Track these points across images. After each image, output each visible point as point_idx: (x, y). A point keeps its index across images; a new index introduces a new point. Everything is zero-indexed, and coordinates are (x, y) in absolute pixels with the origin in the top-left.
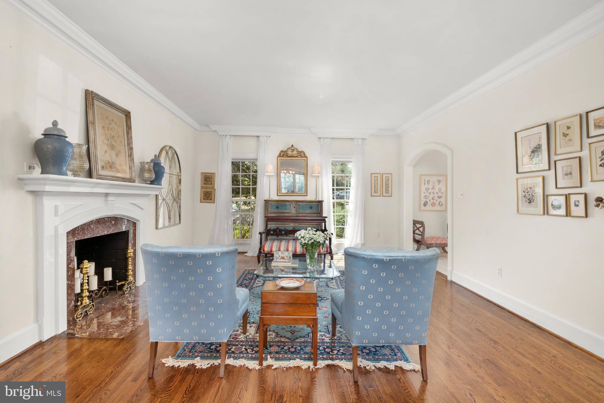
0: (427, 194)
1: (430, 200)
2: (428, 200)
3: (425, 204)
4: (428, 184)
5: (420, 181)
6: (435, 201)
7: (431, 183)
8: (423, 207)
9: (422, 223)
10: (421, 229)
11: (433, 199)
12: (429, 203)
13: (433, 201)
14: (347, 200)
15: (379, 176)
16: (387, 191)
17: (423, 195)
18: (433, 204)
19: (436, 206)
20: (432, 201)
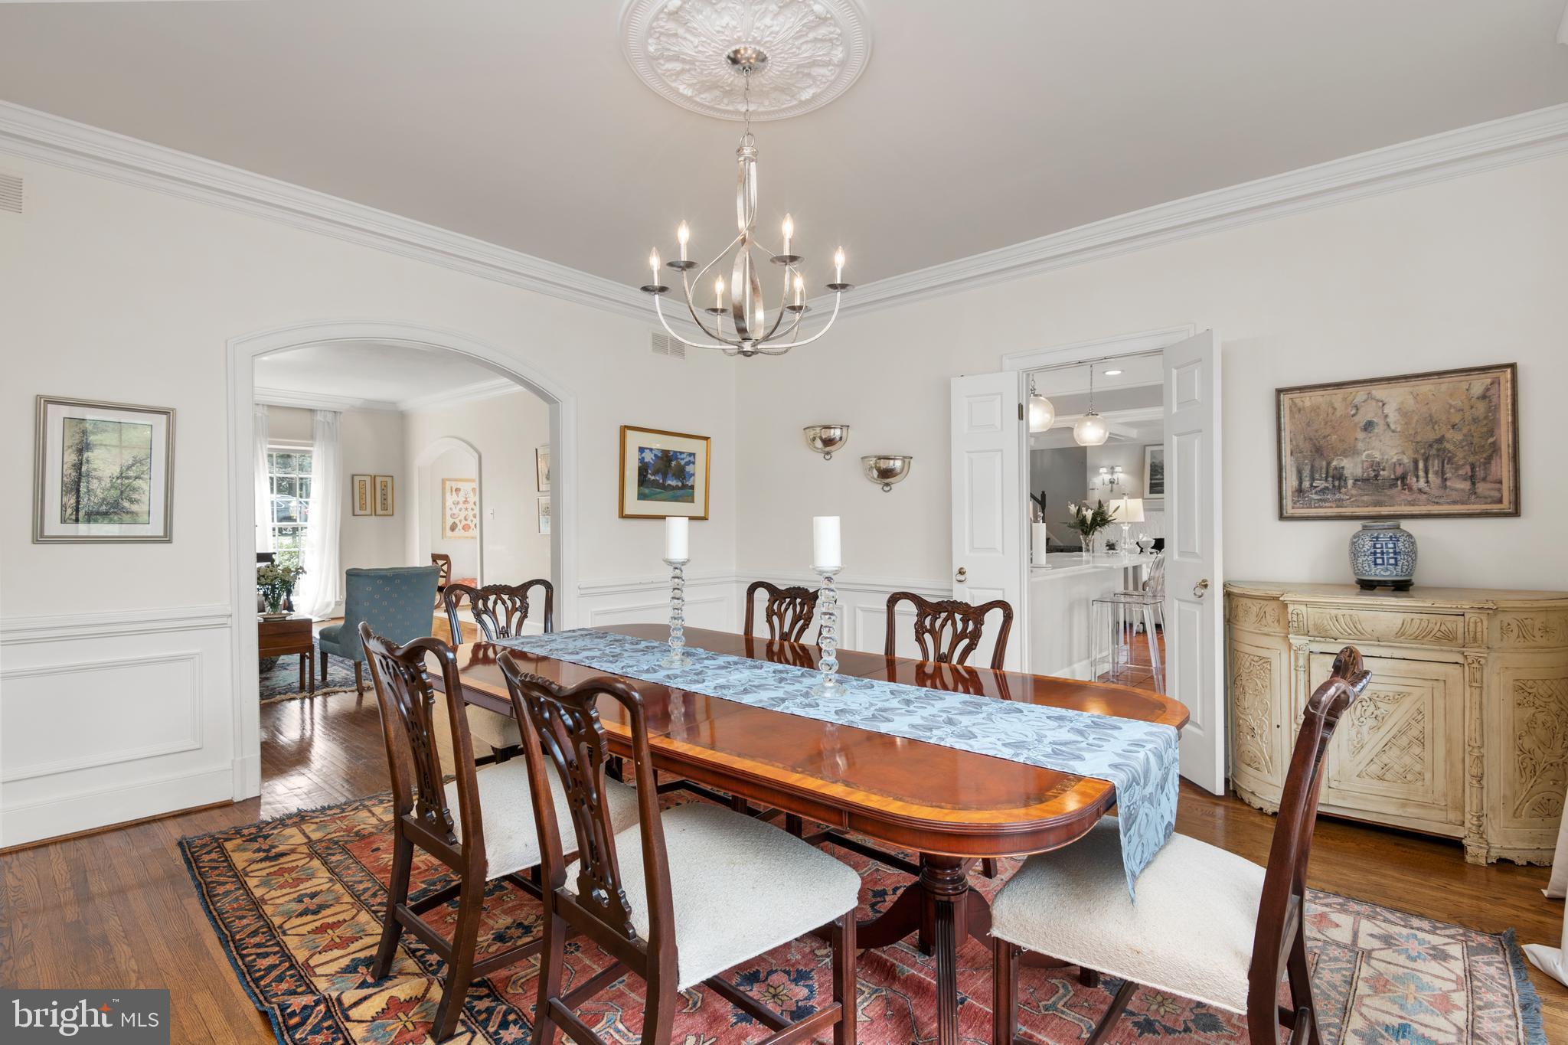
0: (456, 511)
1: (460, 521)
2: (457, 521)
3: (453, 528)
4: (457, 495)
5: (444, 489)
6: (469, 522)
7: (462, 493)
8: (449, 533)
9: (446, 558)
10: (445, 568)
11: (466, 520)
12: (460, 526)
13: (466, 522)
14: (303, 524)
15: (368, 479)
16: (385, 507)
17: (448, 513)
18: (466, 528)
19: (471, 530)
20: (464, 522)
